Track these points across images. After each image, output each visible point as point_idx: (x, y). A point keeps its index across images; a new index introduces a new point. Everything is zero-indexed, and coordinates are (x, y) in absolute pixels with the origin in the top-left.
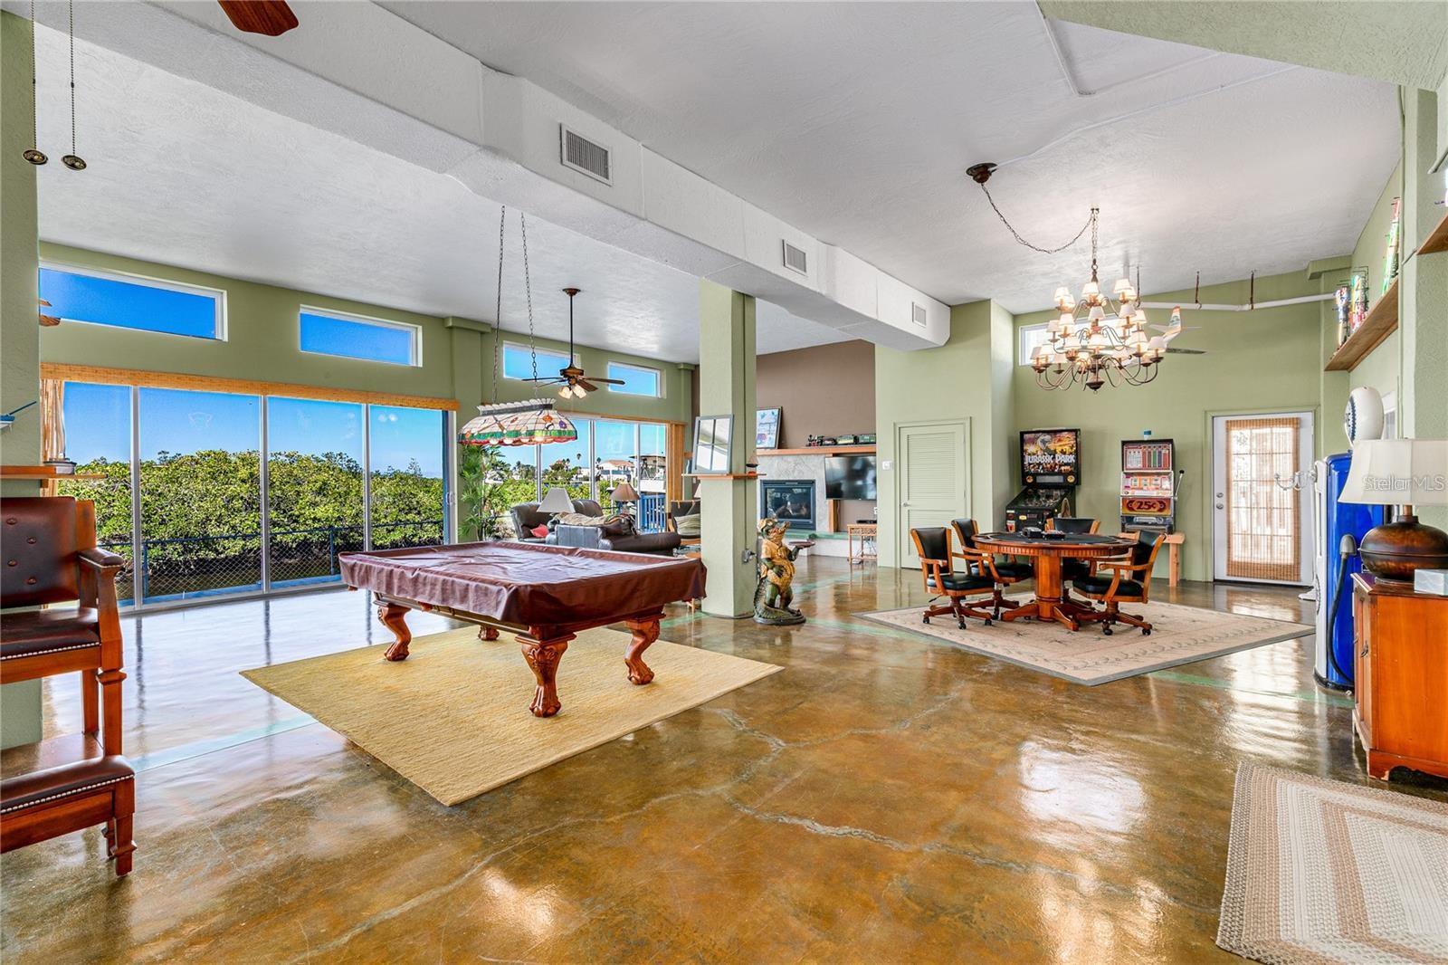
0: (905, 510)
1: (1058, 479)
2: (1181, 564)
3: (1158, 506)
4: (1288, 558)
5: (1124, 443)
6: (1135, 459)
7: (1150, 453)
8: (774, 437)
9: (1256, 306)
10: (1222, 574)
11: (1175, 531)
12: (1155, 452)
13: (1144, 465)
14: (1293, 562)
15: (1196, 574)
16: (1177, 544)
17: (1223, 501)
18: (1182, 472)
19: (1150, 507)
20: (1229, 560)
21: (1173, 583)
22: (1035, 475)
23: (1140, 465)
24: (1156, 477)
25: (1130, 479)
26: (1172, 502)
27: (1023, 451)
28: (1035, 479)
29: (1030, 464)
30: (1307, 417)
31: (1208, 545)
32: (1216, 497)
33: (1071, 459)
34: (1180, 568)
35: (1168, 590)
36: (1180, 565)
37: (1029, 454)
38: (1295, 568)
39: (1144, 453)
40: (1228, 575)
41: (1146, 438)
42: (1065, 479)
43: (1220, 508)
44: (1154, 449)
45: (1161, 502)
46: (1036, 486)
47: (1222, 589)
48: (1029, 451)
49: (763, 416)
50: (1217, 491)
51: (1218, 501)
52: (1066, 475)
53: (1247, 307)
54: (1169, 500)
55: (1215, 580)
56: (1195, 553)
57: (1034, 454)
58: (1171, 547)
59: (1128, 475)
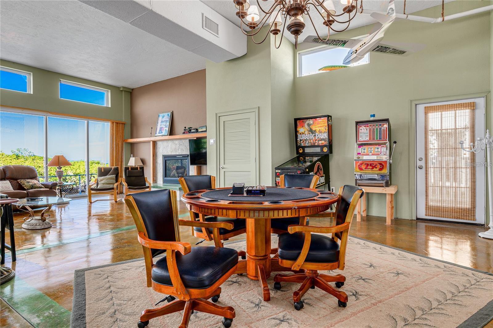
0: (222, 171)
1: (318, 150)
2: (395, 206)
3: (379, 166)
4: (467, 205)
5: (357, 123)
6: (364, 133)
7: (374, 129)
8: (167, 129)
9: (446, 18)
10: (422, 214)
11: (391, 184)
12: (377, 129)
13: (370, 138)
14: (470, 206)
15: (405, 214)
16: (392, 194)
17: (422, 163)
18: (395, 142)
19: (373, 168)
20: (426, 205)
21: (388, 222)
22: (303, 148)
23: (368, 138)
24: (377, 147)
25: (361, 148)
26: (388, 165)
27: (296, 132)
28: (304, 150)
29: (301, 140)
30: (481, 102)
31: (413, 194)
32: (418, 160)
33: (325, 136)
34: (394, 210)
35: (385, 229)
36: (394, 208)
37: (300, 134)
38: (472, 210)
39: (370, 130)
40: (426, 215)
41: (372, 119)
42: (322, 150)
43: (421, 168)
44: (376, 126)
45: (380, 164)
46: (304, 155)
47: (422, 225)
48: (300, 132)
49: (163, 117)
50: (419, 157)
51: (419, 163)
52: (322, 147)
53: (440, 20)
54: (386, 162)
55: (417, 219)
56: (404, 200)
57: (303, 133)
58: (387, 196)
59: (360, 146)
